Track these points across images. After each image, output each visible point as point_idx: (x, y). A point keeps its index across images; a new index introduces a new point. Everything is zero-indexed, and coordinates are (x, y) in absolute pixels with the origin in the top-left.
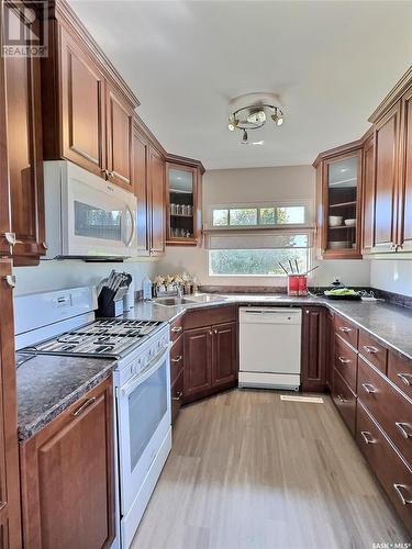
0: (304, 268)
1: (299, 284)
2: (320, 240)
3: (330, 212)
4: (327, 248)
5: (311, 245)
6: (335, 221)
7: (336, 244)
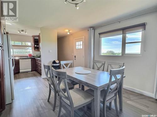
0: (31, 53)
1: (30, 55)
2: (33, 48)
3: (35, 44)
4: (35, 50)
5: (32, 49)
6: (36, 46)
7: (36, 49)
